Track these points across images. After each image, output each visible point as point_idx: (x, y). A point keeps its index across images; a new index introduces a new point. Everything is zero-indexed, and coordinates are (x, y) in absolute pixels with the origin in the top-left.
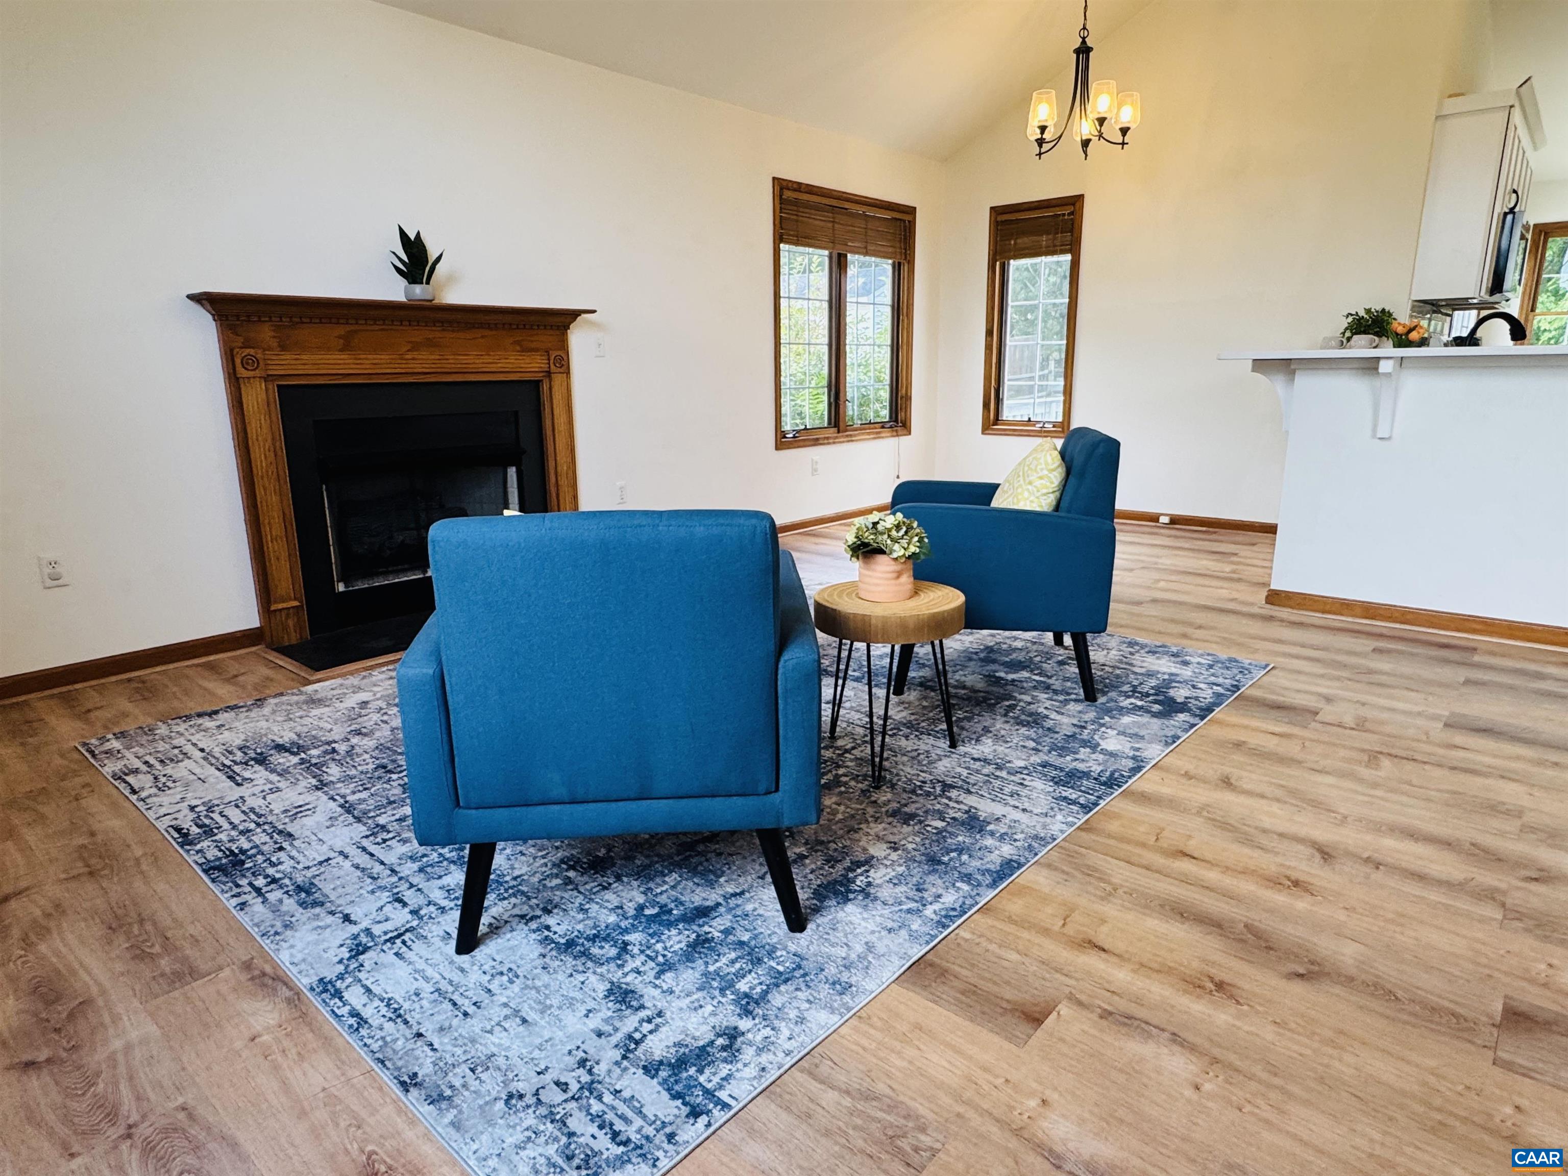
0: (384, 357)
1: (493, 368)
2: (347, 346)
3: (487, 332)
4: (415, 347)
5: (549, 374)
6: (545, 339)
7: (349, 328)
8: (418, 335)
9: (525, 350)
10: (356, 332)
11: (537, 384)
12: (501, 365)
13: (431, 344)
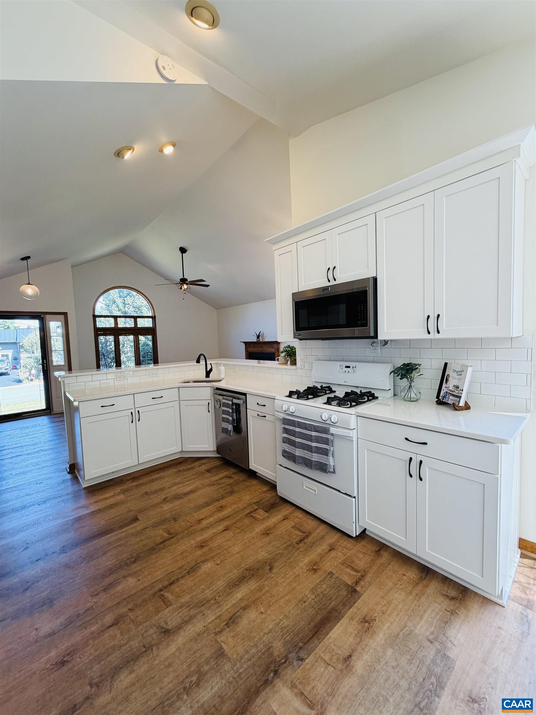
3: (268, 345)
4: (260, 347)
6: (275, 346)
7: (254, 345)
13: (262, 345)
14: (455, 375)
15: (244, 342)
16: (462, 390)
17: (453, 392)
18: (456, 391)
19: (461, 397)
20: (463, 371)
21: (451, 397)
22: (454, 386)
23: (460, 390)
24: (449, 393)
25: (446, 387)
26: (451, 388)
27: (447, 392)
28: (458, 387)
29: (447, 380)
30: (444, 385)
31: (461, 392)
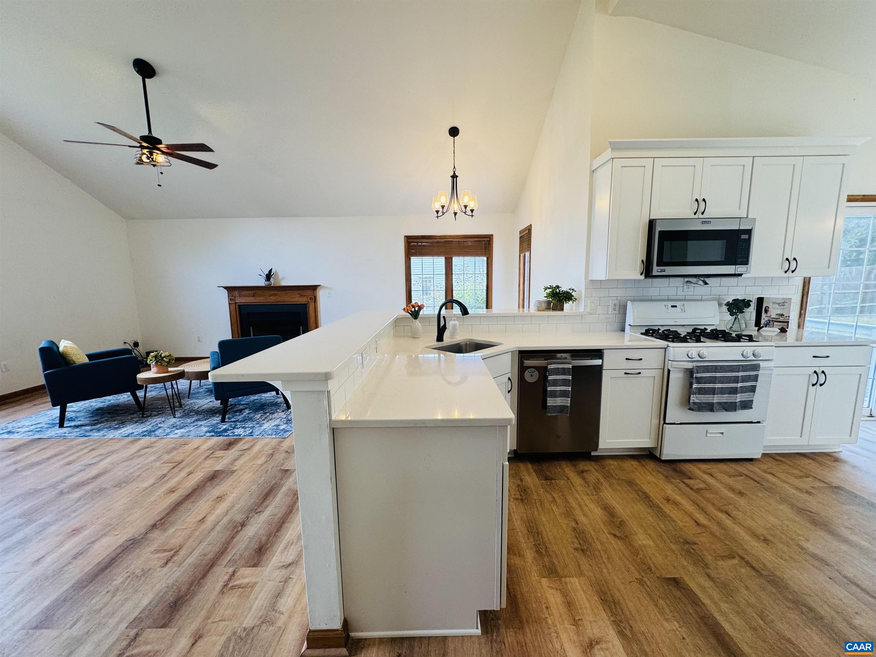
0: (262, 298)
1: (291, 300)
2: (254, 296)
3: (290, 291)
4: (270, 296)
5: (308, 302)
6: (309, 292)
7: (254, 292)
8: (272, 292)
9: (301, 296)
10: (255, 293)
11: (306, 304)
12: (293, 300)
13: (274, 295)
14: (776, 306)
15: (225, 288)
16: (789, 317)
17: (777, 319)
18: (781, 318)
19: (789, 322)
20: (786, 302)
21: (775, 323)
22: (777, 314)
23: (786, 317)
24: (772, 321)
25: (766, 316)
26: (774, 316)
27: (769, 320)
28: (782, 315)
29: (766, 311)
30: (764, 315)
31: (788, 318)
